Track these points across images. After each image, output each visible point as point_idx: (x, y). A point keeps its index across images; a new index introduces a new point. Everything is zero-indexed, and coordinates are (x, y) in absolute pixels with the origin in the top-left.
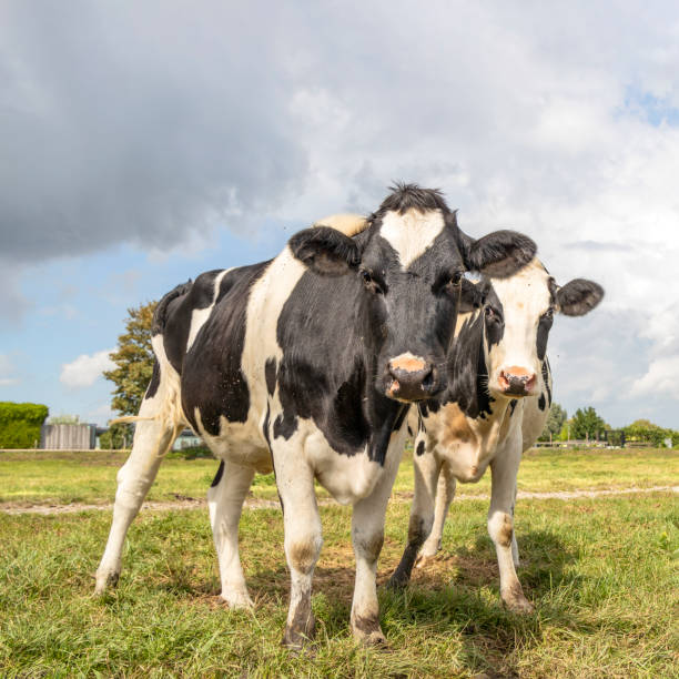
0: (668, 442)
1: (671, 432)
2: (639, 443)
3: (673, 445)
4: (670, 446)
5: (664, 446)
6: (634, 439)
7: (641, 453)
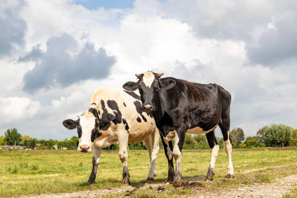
0: (56, 147)
1: (57, 141)
2: (42, 147)
3: (58, 148)
4: (57, 149)
5: (54, 148)
6: (39, 145)
7: (43, 152)
